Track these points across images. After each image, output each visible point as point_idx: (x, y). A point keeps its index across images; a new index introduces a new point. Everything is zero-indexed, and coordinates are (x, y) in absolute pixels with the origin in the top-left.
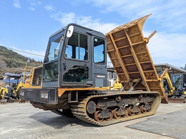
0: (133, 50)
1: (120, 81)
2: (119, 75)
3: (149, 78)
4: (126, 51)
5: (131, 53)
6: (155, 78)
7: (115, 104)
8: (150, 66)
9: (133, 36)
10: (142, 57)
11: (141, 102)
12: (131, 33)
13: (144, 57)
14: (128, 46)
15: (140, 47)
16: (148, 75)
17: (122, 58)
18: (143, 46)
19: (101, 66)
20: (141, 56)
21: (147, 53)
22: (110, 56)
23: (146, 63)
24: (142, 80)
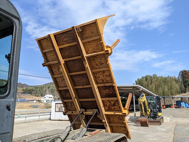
0: (87, 65)
1: (66, 112)
2: (65, 102)
3: (109, 110)
4: (77, 65)
5: (84, 69)
6: (118, 109)
8: (112, 91)
9: (89, 42)
10: (101, 76)
12: (85, 36)
13: (103, 76)
14: (80, 57)
15: (99, 61)
16: (108, 104)
17: (71, 76)
18: (103, 58)
20: (99, 75)
21: (109, 71)
22: (52, 71)
23: (106, 86)
24: (99, 112)
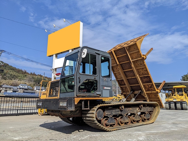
0: (133, 66)
1: (122, 93)
2: (121, 87)
3: (148, 90)
4: (127, 66)
5: (131, 68)
6: (153, 90)
7: (119, 113)
8: (148, 79)
9: (133, 53)
10: (142, 71)
11: (142, 111)
12: (131, 50)
14: (129, 61)
15: (139, 63)
16: (147, 87)
17: (124, 72)
18: (142, 61)
19: (107, 79)
20: (140, 71)
21: (146, 68)
22: (113, 69)
23: (145, 77)
24: (142, 92)
